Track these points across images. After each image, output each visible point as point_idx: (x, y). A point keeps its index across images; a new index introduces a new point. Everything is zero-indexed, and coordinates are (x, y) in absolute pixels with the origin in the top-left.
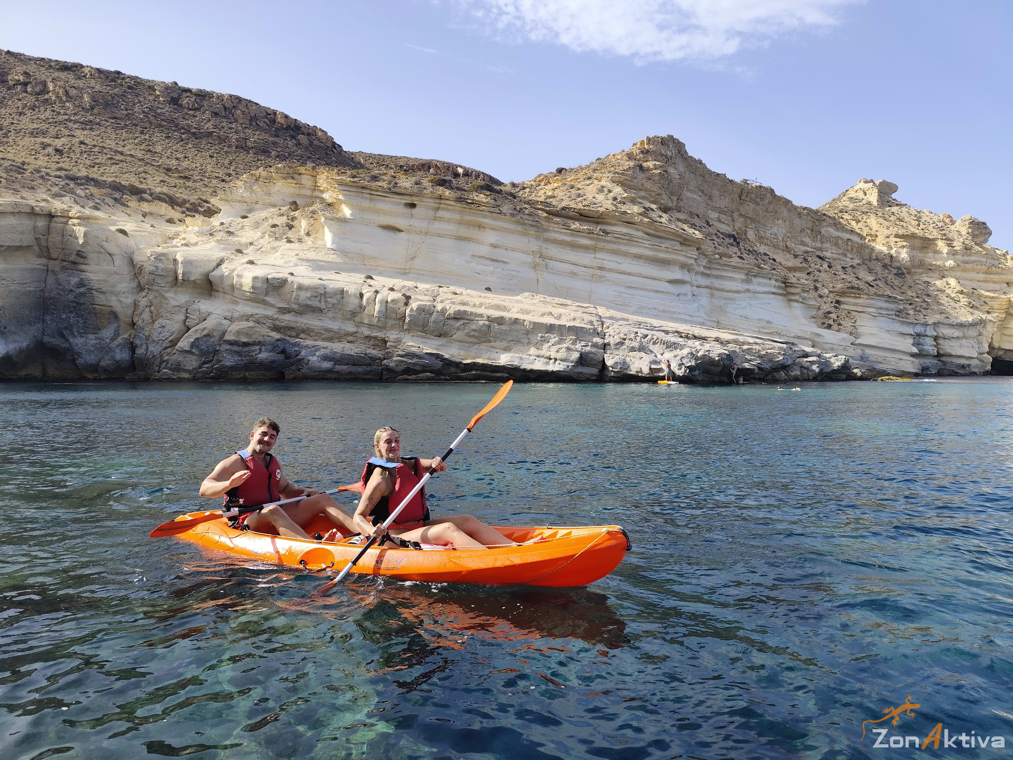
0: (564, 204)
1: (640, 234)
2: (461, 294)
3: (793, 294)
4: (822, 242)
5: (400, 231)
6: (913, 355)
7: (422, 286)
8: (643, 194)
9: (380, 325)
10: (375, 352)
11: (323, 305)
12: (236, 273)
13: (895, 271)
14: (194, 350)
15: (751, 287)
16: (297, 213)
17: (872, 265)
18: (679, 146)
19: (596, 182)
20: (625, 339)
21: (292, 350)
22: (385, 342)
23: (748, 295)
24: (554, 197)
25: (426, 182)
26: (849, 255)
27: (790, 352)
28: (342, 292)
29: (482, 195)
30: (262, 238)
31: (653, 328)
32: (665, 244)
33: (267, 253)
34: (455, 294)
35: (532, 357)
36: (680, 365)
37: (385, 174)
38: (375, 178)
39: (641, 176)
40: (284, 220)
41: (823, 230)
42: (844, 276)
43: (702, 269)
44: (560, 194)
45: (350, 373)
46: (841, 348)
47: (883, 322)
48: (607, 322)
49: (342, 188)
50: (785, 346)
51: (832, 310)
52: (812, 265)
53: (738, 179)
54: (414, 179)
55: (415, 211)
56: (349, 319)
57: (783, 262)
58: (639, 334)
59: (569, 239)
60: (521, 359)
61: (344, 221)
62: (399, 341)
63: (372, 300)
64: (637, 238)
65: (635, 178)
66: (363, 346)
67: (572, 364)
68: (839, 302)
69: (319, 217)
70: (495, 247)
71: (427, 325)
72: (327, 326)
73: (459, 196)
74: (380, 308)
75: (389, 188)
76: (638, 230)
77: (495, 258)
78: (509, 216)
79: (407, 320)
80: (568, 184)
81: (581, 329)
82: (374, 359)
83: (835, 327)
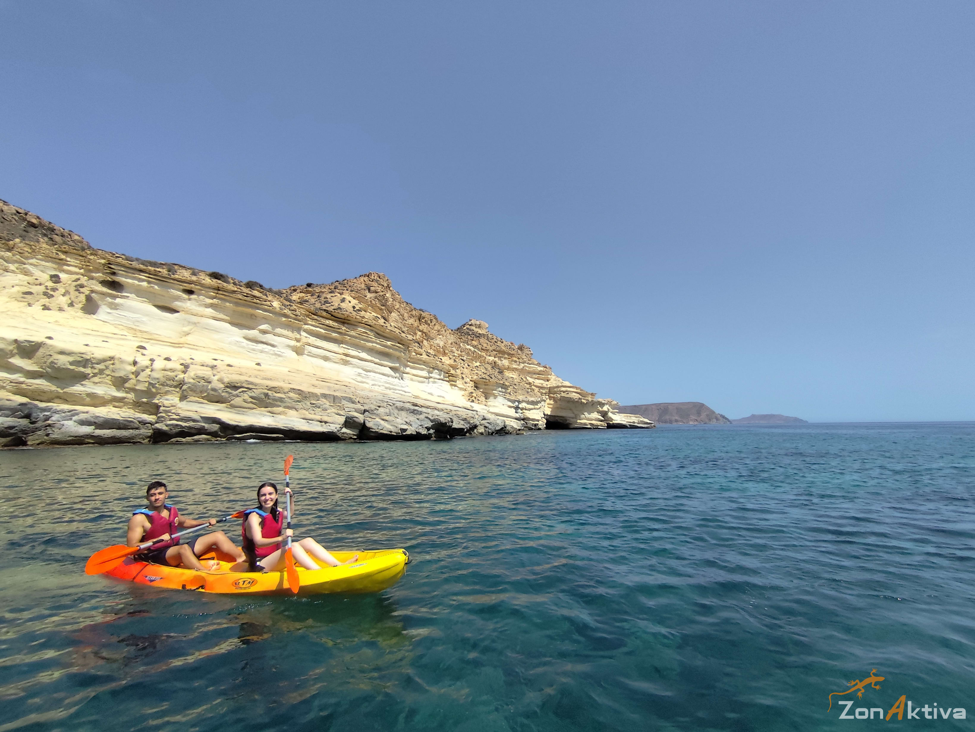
0: (317, 307)
1: (374, 333)
2: (236, 367)
3: (453, 381)
4: (461, 352)
5: (175, 311)
6: (516, 419)
8: (372, 307)
9: (154, 390)
10: (145, 417)
11: (87, 371)
13: (498, 370)
15: (432, 375)
16: (58, 285)
17: (486, 366)
19: (339, 295)
20: (378, 407)
21: (40, 414)
22: (158, 407)
23: (430, 380)
24: (309, 301)
25: (203, 275)
26: (474, 360)
28: (113, 358)
29: (255, 291)
32: (389, 342)
34: (232, 366)
39: (370, 295)
40: (41, 289)
41: (462, 344)
42: (477, 371)
44: (313, 299)
45: (114, 437)
47: (501, 399)
51: (474, 391)
54: (190, 271)
55: (193, 297)
57: (446, 361)
62: (173, 406)
63: (147, 367)
64: (371, 335)
65: (366, 296)
66: (132, 411)
67: (340, 426)
68: (476, 387)
69: (86, 291)
70: (264, 332)
71: (206, 392)
72: (89, 390)
73: (236, 289)
74: (155, 375)
75: (169, 275)
76: (371, 331)
77: (264, 341)
78: (278, 309)
79: (185, 387)
80: (317, 294)
81: (345, 398)
82: (144, 423)
83: (477, 402)
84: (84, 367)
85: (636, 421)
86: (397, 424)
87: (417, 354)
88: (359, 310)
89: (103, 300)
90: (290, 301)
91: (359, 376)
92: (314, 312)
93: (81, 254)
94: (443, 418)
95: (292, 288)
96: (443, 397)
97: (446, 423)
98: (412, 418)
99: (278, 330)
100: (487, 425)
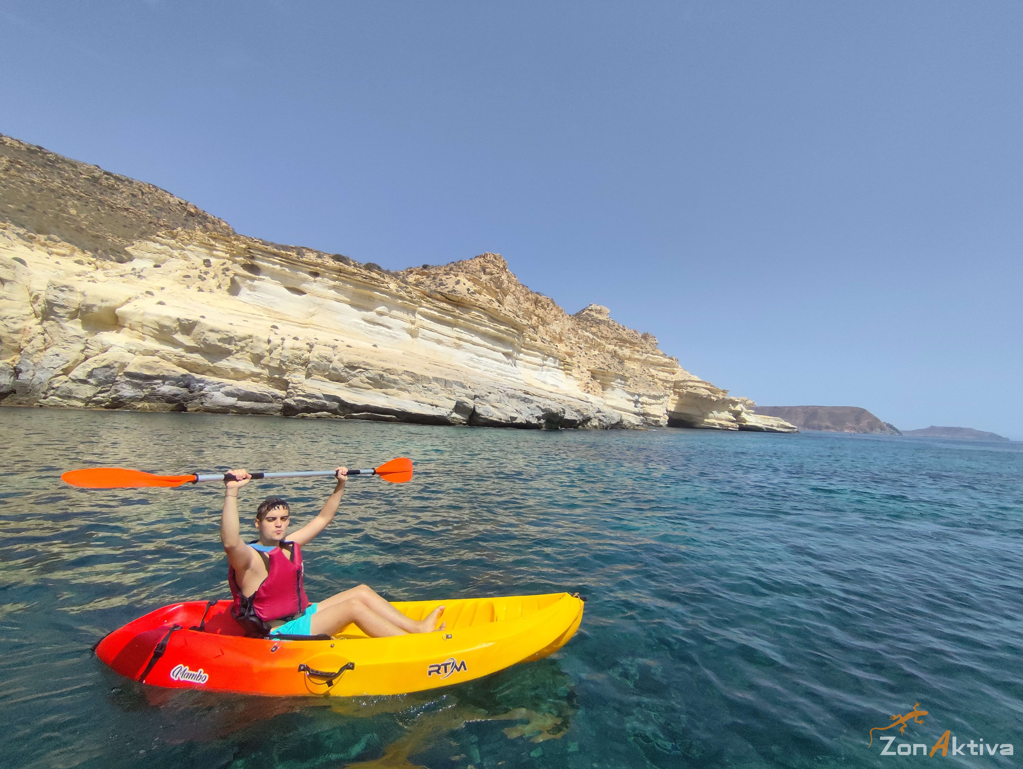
0: (433, 289)
1: (487, 317)
2: (354, 348)
3: (568, 369)
4: (579, 339)
5: (303, 293)
6: (635, 414)
7: (321, 339)
9: (284, 368)
10: (277, 392)
11: (231, 348)
14: (89, 380)
15: (545, 362)
16: (209, 269)
17: (606, 355)
19: (454, 277)
20: (490, 393)
21: (196, 385)
22: (287, 383)
23: (545, 367)
24: (423, 283)
25: (327, 257)
28: (251, 337)
29: (374, 273)
30: (174, 285)
32: (503, 326)
33: (177, 297)
34: (350, 347)
36: (532, 415)
39: (484, 277)
40: (197, 272)
41: (579, 331)
42: (594, 361)
43: (519, 347)
44: (427, 282)
45: (252, 408)
47: (619, 391)
51: (590, 381)
52: (576, 352)
54: (317, 254)
55: (318, 279)
56: (255, 361)
57: (561, 349)
58: (500, 390)
59: (436, 314)
60: (407, 404)
62: (300, 383)
63: (279, 346)
64: (485, 319)
65: (481, 278)
66: (266, 386)
67: (451, 410)
68: (593, 377)
69: (230, 274)
70: (381, 314)
71: (328, 371)
72: (234, 365)
73: (356, 271)
74: (286, 353)
75: (298, 258)
76: (485, 314)
77: (381, 322)
78: (395, 291)
79: (310, 366)
80: (432, 276)
81: (456, 383)
82: (276, 397)
83: (593, 393)
84: (229, 344)
85: (775, 425)
86: (507, 411)
87: (531, 339)
88: (473, 293)
89: (244, 283)
90: (406, 283)
91: (472, 360)
92: (429, 294)
93: (227, 239)
94: (555, 407)
95: (409, 270)
96: (557, 386)
97: (557, 413)
98: (522, 406)
99: (395, 312)
100: (602, 418)
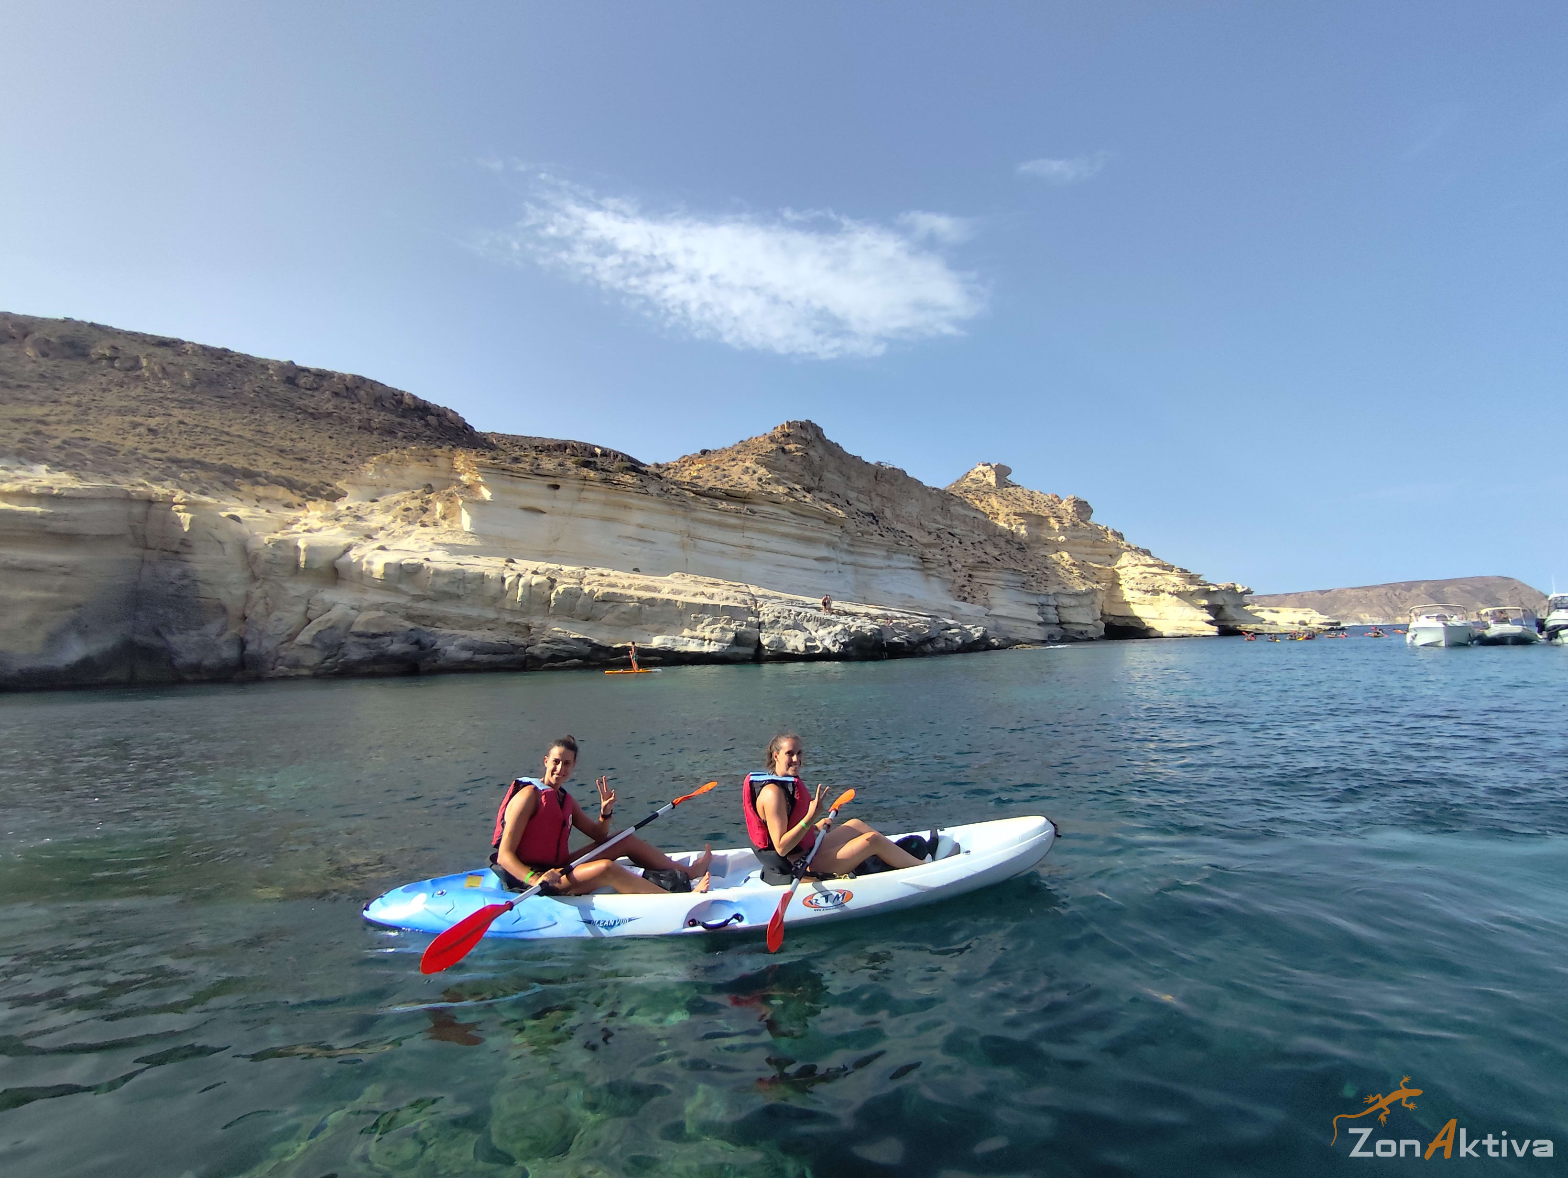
0: (710, 485)
1: (786, 513)
2: (609, 575)
3: (930, 569)
5: (542, 512)
7: (567, 569)
8: (786, 474)
9: (523, 610)
10: (519, 640)
11: (461, 592)
12: (364, 560)
13: (1017, 546)
14: (316, 644)
15: (892, 563)
16: (431, 496)
17: (997, 540)
18: (818, 431)
20: (779, 617)
21: (426, 640)
22: (529, 628)
23: (889, 571)
24: (700, 478)
25: (569, 463)
26: (976, 532)
27: (935, 625)
28: (482, 577)
29: (628, 476)
30: (394, 522)
31: (805, 605)
32: (811, 523)
33: (399, 538)
34: (602, 575)
35: (685, 639)
36: (835, 642)
37: (526, 456)
38: (516, 460)
39: (783, 458)
40: (415, 504)
41: (952, 509)
43: (846, 547)
44: (705, 474)
45: (490, 662)
46: (977, 619)
47: (1011, 593)
48: (761, 601)
49: (482, 470)
50: (929, 619)
51: (966, 583)
52: (945, 541)
53: (873, 462)
54: (557, 461)
55: (557, 492)
56: (490, 605)
57: (919, 540)
58: (793, 612)
59: (716, 518)
60: (674, 640)
61: (484, 503)
62: (543, 627)
63: (515, 584)
65: (778, 460)
66: (505, 633)
67: (729, 644)
68: (971, 576)
69: (456, 499)
70: (641, 527)
71: (577, 609)
72: (465, 612)
73: (604, 477)
74: (523, 592)
76: (784, 510)
77: (642, 538)
78: (656, 496)
79: (552, 604)
80: (713, 465)
81: (735, 608)
82: (516, 646)
83: (970, 599)
84: (458, 587)
87: (863, 534)
88: (765, 483)
90: (672, 483)
91: (770, 574)
92: (703, 493)
94: (869, 628)
96: (910, 596)
97: (873, 636)
98: (823, 631)
100: (951, 637)
